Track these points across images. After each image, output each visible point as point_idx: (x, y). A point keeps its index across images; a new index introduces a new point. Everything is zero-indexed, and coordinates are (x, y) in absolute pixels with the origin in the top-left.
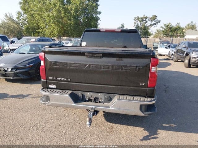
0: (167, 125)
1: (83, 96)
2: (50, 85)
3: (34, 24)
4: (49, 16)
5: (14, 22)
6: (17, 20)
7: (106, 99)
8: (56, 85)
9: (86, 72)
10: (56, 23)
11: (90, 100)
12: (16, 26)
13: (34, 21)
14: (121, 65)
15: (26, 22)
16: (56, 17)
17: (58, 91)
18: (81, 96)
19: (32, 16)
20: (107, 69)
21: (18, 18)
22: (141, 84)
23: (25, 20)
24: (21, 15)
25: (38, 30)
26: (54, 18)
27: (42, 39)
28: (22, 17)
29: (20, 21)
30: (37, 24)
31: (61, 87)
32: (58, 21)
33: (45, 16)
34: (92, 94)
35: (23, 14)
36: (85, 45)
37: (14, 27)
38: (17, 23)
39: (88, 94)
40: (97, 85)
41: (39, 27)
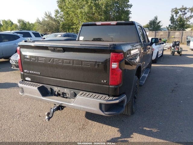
0: (149, 129)
1: (52, 89)
2: (26, 77)
3: (69, 21)
4: (81, 12)
5: (52, 19)
6: (55, 17)
7: (71, 95)
8: (30, 78)
9: (51, 66)
10: (88, 19)
11: (59, 95)
12: (54, 23)
13: (69, 18)
14: (81, 60)
15: (63, 19)
16: (88, 13)
17: (32, 83)
18: (49, 90)
19: (67, 13)
20: (68, 64)
21: (56, 16)
22: (102, 81)
23: (62, 18)
24: (59, 13)
25: (72, 27)
26: (86, 14)
27: (68, 35)
28: (59, 15)
29: (58, 19)
30: (72, 20)
31: (34, 80)
32: (89, 17)
33: (78, 13)
34: (59, 88)
35: (60, 12)
36: (82, 40)
37: (52, 24)
38: (55, 20)
39: (56, 88)
40: (63, 80)
41: (73, 24)
